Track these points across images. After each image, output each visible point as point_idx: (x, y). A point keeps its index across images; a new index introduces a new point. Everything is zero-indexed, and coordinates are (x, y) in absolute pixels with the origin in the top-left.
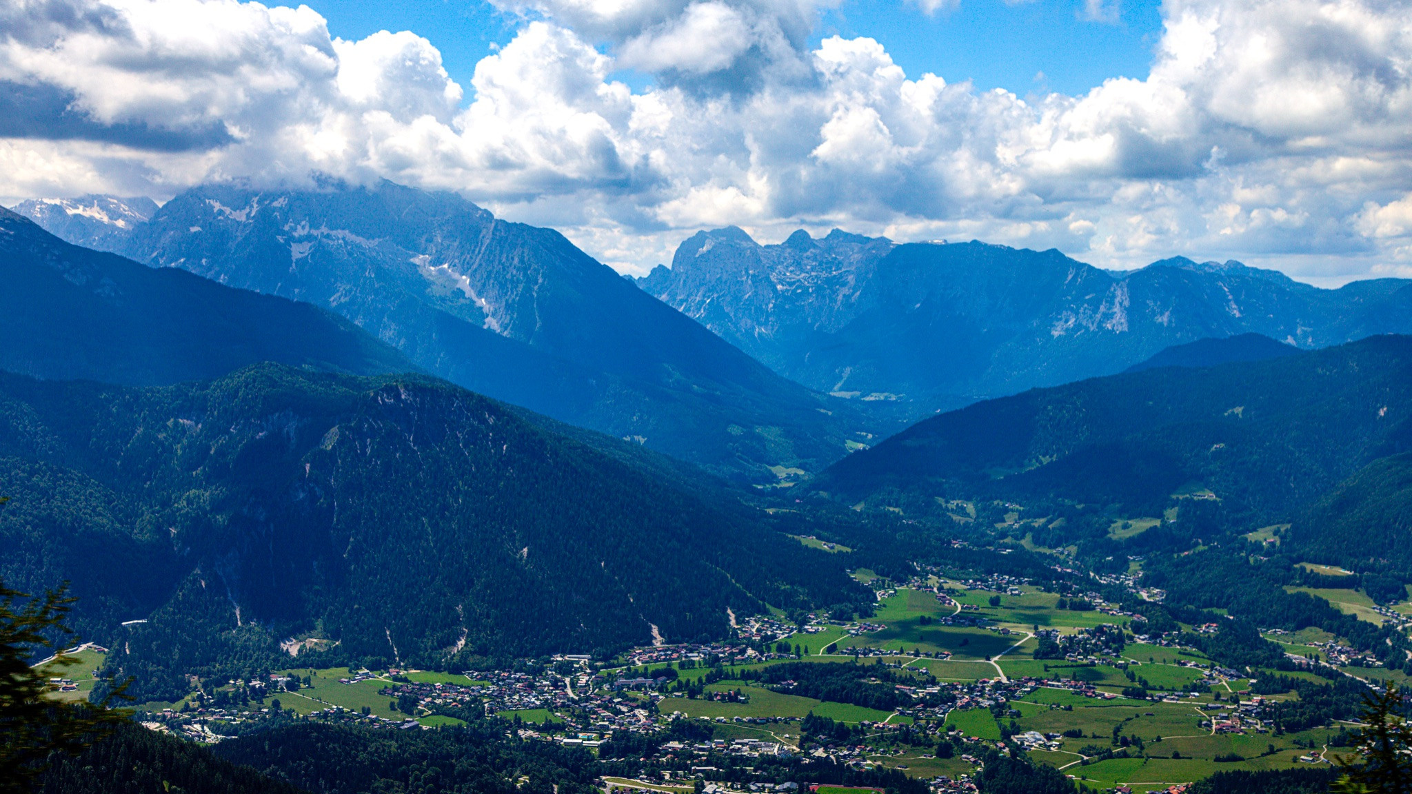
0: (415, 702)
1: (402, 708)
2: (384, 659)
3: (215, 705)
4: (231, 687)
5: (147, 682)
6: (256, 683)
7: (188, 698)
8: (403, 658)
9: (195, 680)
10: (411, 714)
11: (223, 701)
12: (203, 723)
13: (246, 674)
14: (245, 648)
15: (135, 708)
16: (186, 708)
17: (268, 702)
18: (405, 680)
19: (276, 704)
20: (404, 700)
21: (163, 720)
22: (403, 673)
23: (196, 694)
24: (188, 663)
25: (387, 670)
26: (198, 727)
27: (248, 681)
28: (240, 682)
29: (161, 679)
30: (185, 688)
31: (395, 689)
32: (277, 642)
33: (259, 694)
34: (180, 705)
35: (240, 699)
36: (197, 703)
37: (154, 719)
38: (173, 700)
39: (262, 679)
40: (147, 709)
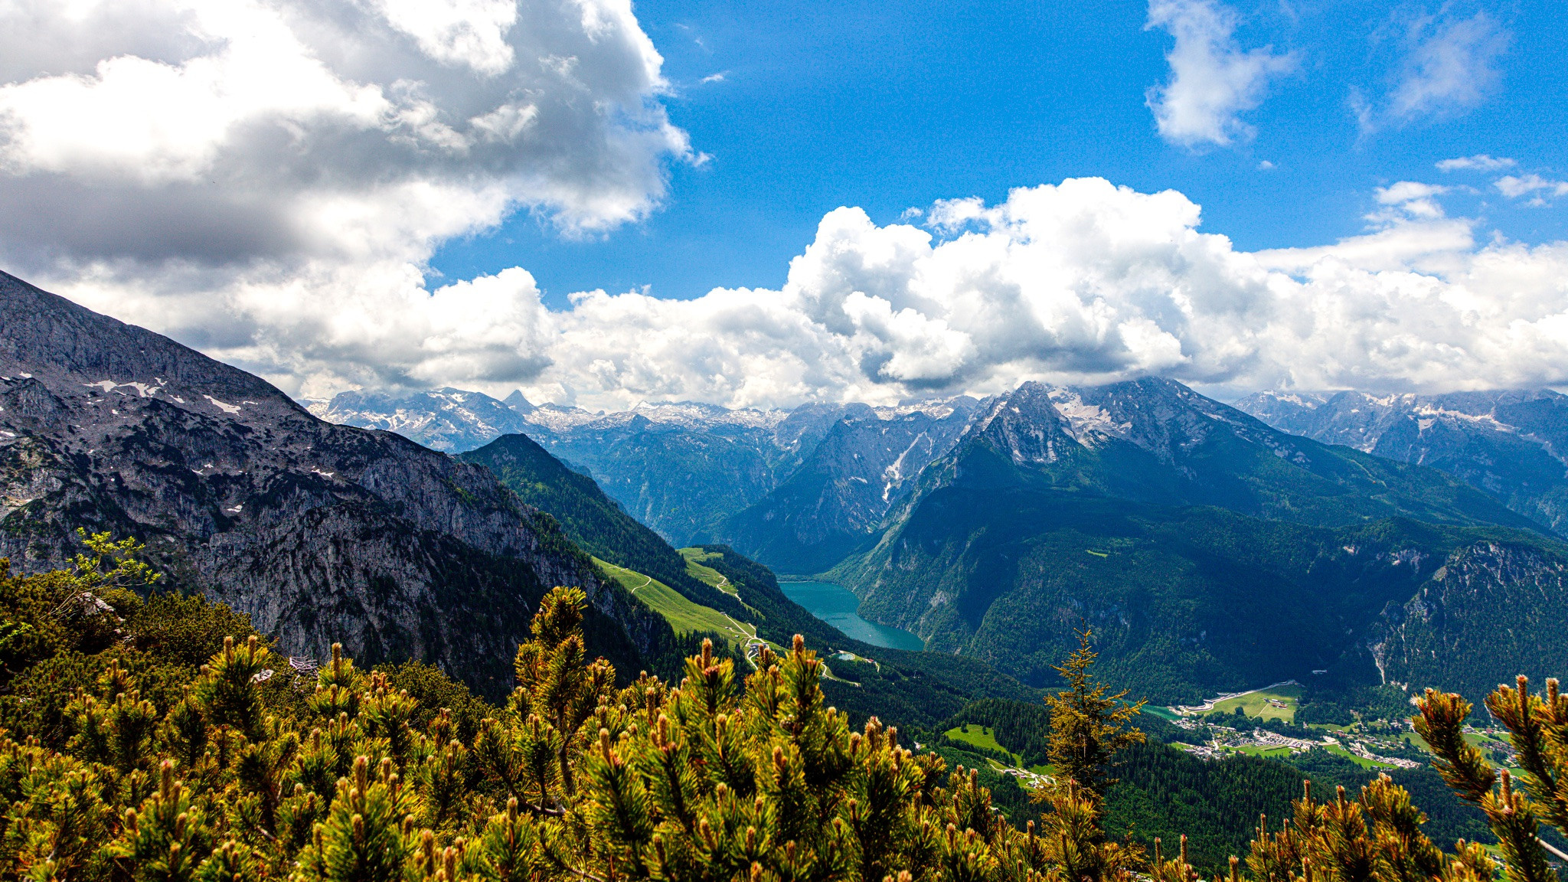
0: (1504, 756)
1: (1495, 759)
2: (1482, 721)
3: (1369, 733)
4: (1379, 723)
5: (1328, 711)
6: (1395, 724)
7: (1352, 725)
8: (1496, 722)
9: (1356, 715)
10: (1501, 764)
11: (1373, 731)
12: (1362, 743)
13: (1388, 717)
14: (1387, 698)
15: (1321, 726)
16: (1351, 732)
17: (1403, 737)
18: (1498, 738)
19: (1408, 740)
20: (1496, 754)
21: (1337, 737)
22: (1496, 732)
23: (1357, 724)
24: (1350, 704)
25: (1484, 727)
26: (1358, 745)
27: (1390, 722)
28: (1385, 721)
29: (1335, 711)
30: (1350, 720)
31: (1490, 744)
32: (1409, 696)
33: (1397, 731)
34: (1347, 729)
35: (1386, 732)
36: (1358, 730)
37: (1331, 736)
38: (1343, 725)
39: (1399, 721)
40: (1329, 728)
